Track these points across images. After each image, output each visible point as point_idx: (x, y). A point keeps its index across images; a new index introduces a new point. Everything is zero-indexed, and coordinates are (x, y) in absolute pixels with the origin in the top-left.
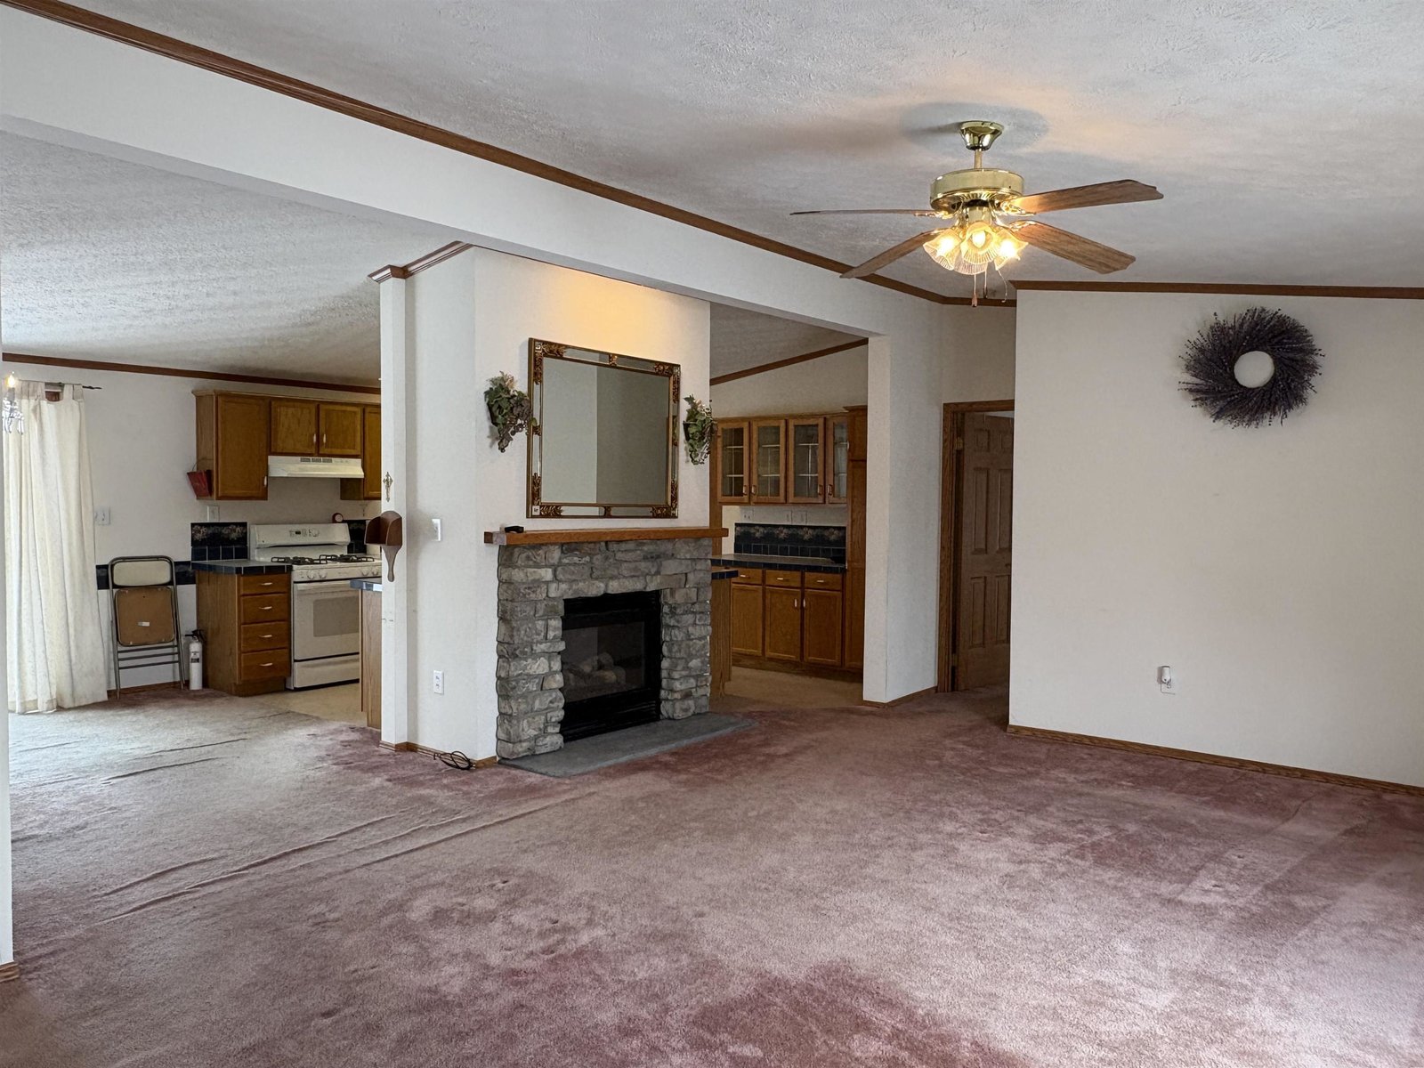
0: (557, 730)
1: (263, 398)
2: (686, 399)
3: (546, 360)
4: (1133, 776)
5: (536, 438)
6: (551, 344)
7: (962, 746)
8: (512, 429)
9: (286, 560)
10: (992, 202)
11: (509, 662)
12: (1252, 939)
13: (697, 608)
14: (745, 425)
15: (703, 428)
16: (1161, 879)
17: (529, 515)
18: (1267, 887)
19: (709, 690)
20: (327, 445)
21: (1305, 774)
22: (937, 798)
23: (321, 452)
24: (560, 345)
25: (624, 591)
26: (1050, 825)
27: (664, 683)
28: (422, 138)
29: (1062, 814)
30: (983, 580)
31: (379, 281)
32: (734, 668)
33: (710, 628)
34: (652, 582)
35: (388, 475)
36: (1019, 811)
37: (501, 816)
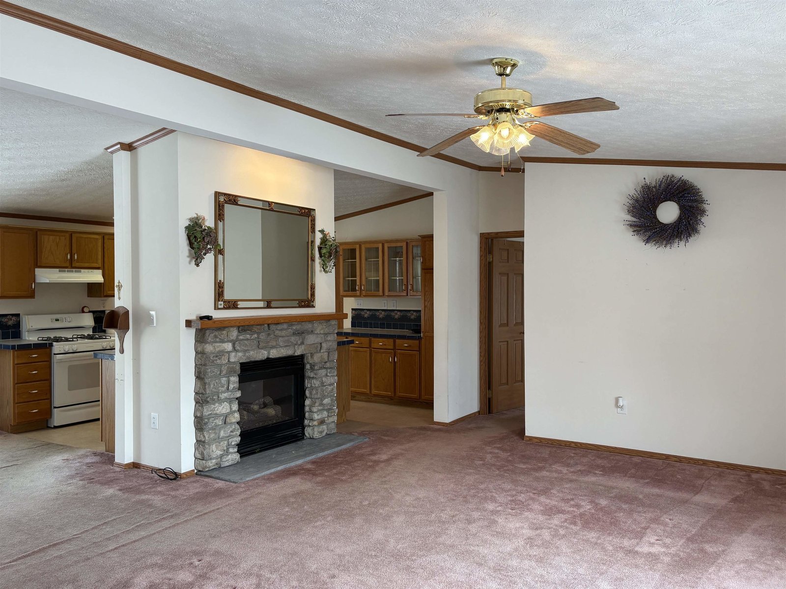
0: (236, 450)
1: (31, 230)
2: (319, 231)
3: (226, 206)
4: (603, 467)
5: (220, 257)
6: (229, 195)
7: (497, 451)
8: (204, 251)
9: (49, 339)
10: (513, 109)
11: (202, 407)
12: (682, 575)
13: (328, 365)
14: (357, 247)
15: (331, 250)
16: (623, 537)
17: (216, 308)
18: (688, 539)
19: (336, 418)
20: (78, 261)
21: (705, 463)
22: (482, 486)
23: (73, 266)
24: (236, 196)
25: (281, 356)
26: (554, 503)
27: (307, 415)
28: (139, 58)
29: (561, 495)
30: (506, 343)
31: (112, 153)
32: (352, 402)
33: (336, 378)
34: (298, 349)
35: (119, 282)
36: (534, 494)
37: (198, 512)
